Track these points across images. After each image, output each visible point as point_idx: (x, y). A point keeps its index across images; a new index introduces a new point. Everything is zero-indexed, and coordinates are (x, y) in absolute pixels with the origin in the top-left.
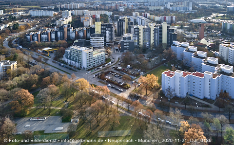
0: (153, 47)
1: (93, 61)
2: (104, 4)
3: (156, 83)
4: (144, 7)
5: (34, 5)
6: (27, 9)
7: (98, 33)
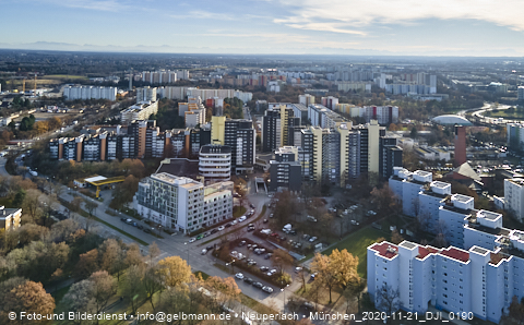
0: (346, 182)
1: (203, 212)
2: (234, 74)
3: (352, 274)
4: (326, 83)
5: (74, 73)
6: (57, 82)
7: (218, 143)
